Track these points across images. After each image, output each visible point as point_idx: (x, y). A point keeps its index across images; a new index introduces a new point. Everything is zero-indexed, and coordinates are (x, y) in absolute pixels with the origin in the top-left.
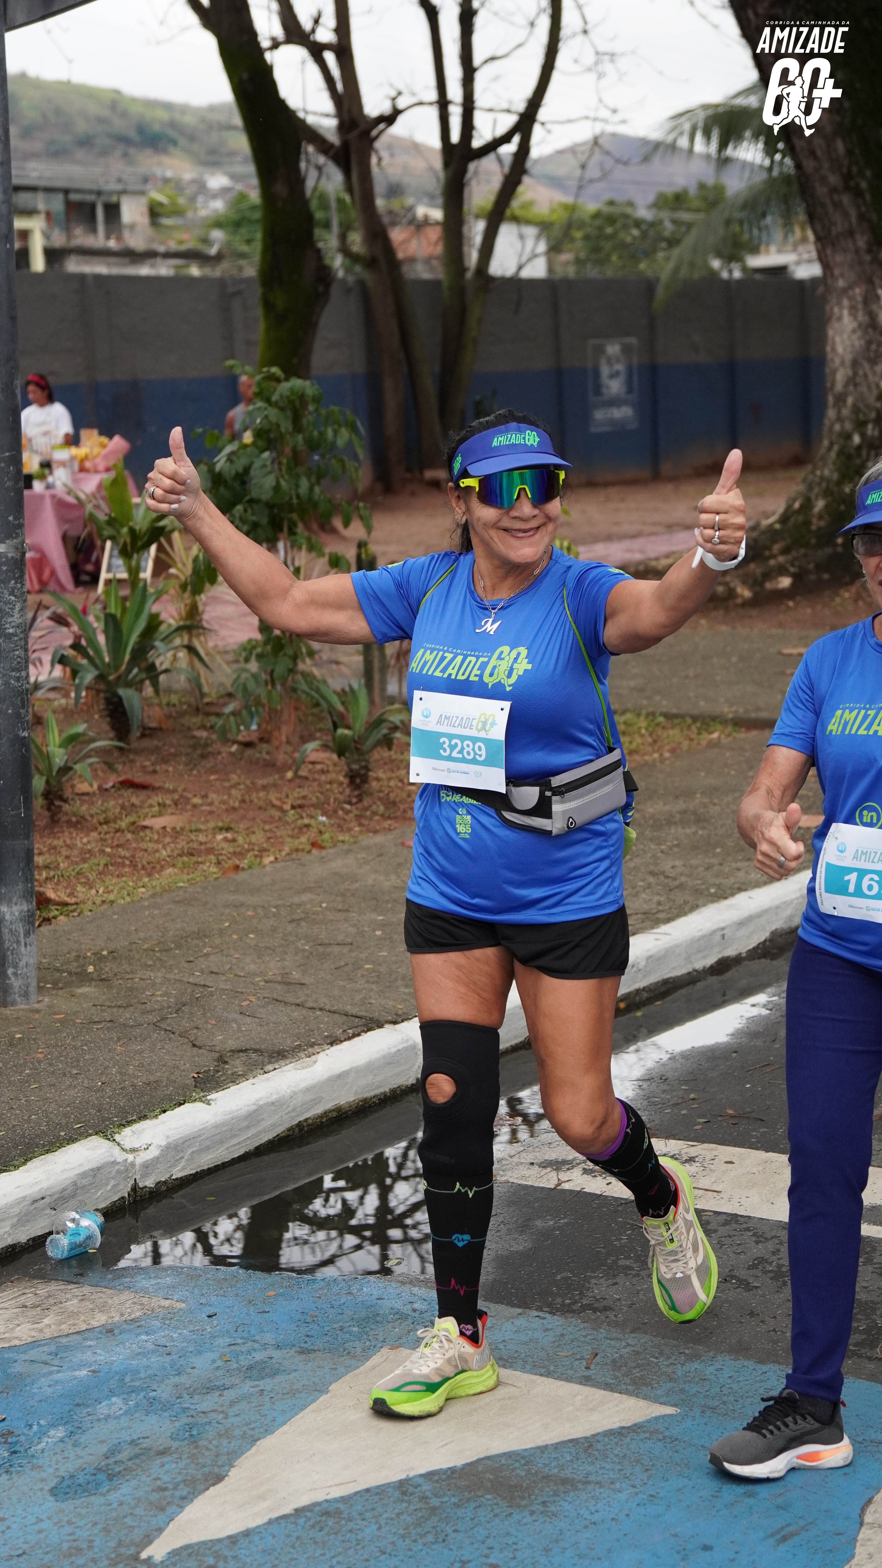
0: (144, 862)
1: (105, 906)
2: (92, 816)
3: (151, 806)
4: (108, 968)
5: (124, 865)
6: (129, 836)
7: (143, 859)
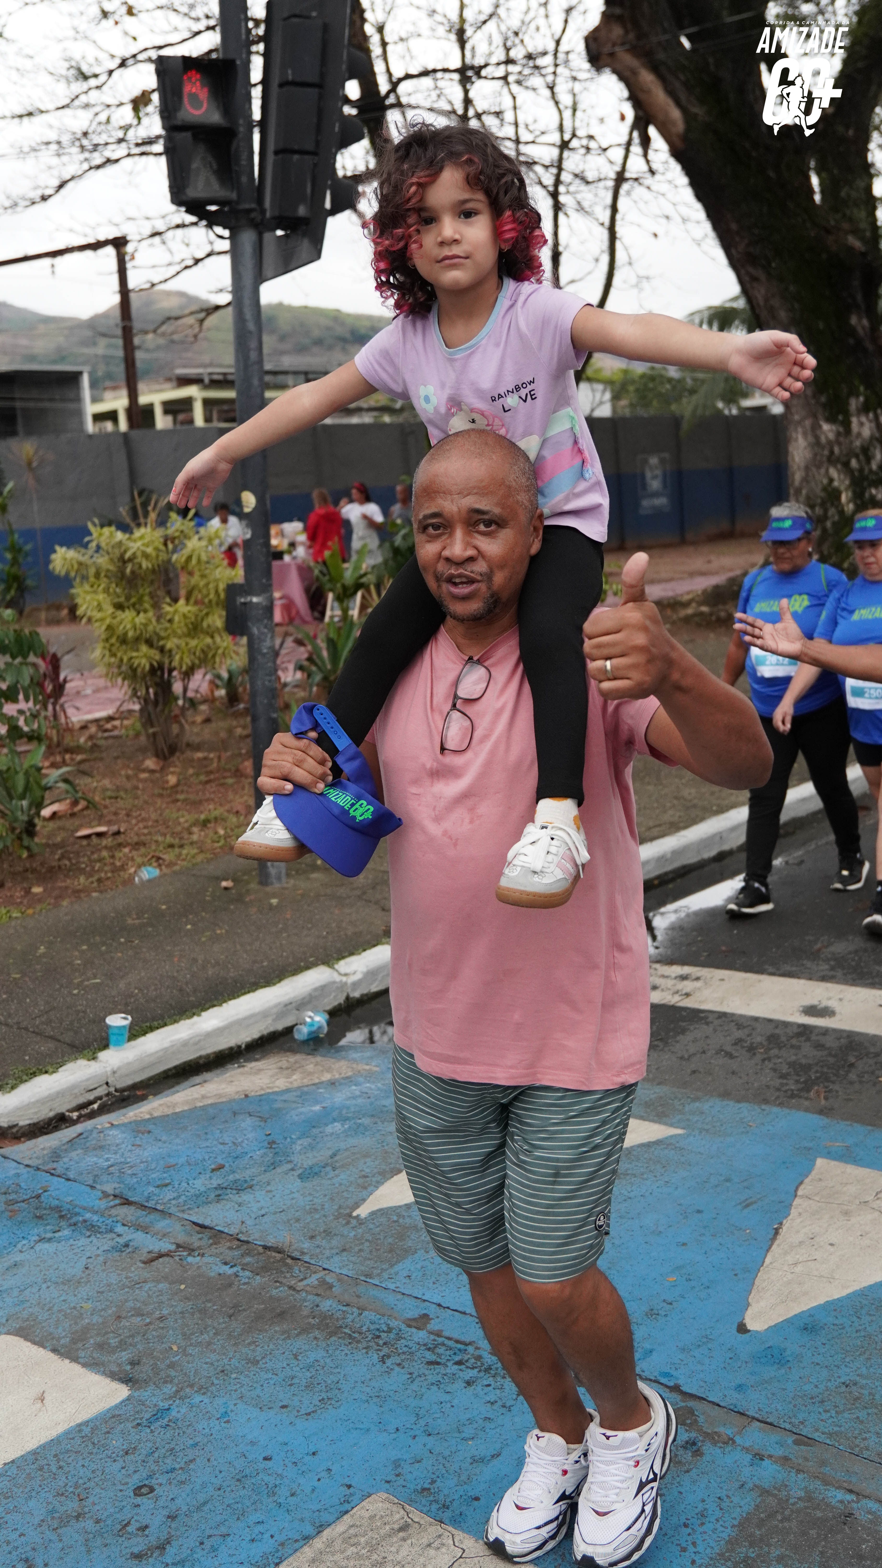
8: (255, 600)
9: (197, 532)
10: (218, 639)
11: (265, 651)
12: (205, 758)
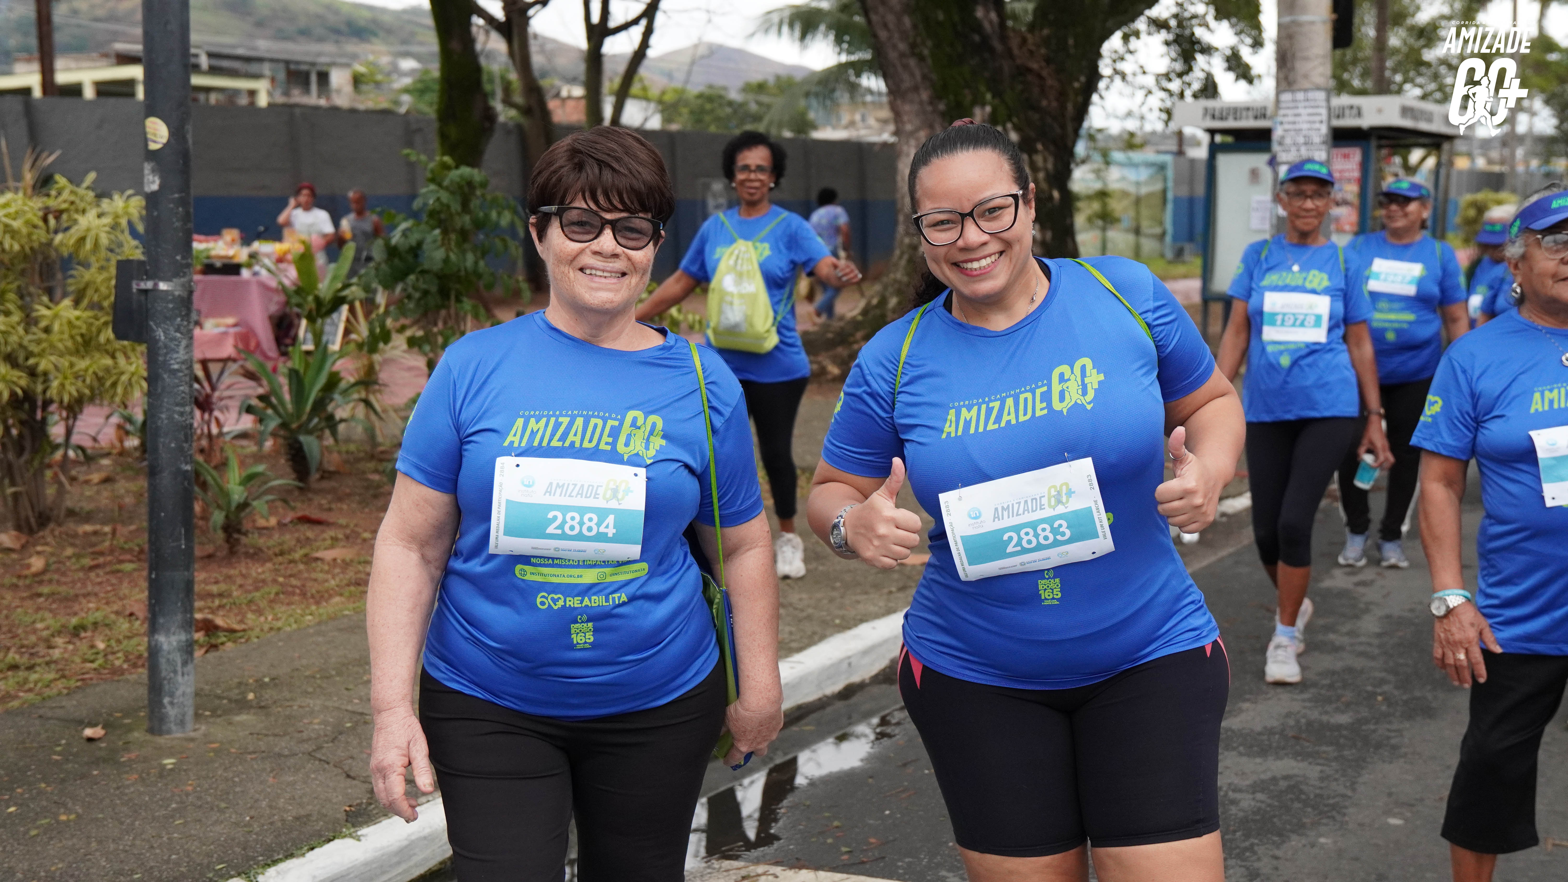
0: (314, 591)
1: (273, 633)
2: (269, 548)
3: (324, 540)
4: (269, 694)
5: (294, 594)
6: (301, 567)
7: (312, 588)
8: (163, 286)
9: (98, 206)
10: (121, 360)
11: (176, 367)
12: (95, 533)
